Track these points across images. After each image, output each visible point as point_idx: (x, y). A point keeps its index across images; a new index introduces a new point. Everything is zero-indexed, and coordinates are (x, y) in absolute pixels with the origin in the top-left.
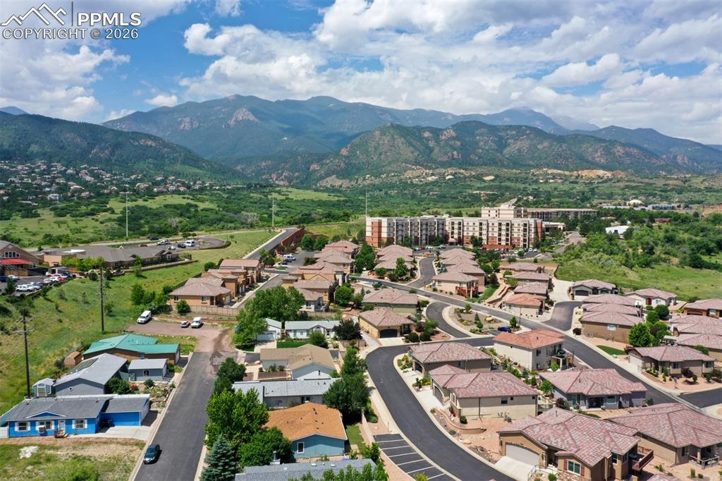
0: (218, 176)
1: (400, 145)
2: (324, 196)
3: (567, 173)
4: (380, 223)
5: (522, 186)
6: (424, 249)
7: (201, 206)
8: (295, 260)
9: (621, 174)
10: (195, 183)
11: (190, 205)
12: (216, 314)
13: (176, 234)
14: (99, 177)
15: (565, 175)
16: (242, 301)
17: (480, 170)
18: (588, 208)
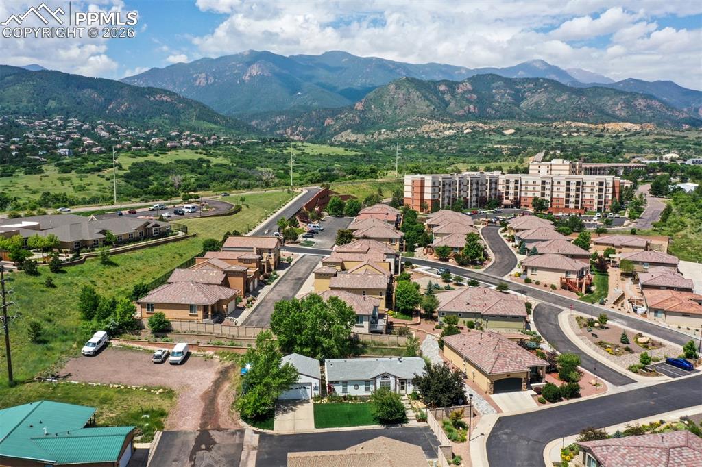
0: (233, 131)
1: (416, 98)
2: (341, 151)
3: (592, 126)
4: (423, 182)
5: (544, 140)
6: (476, 213)
7: (214, 161)
8: (322, 230)
9: (651, 127)
10: (210, 138)
11: (202, 161)
12: (211, 335)
13: (177, 196)
14: (114, 132)
15: (590, 129)
16: (254, 306)
17: (499, 124)
18: (621, 162)
